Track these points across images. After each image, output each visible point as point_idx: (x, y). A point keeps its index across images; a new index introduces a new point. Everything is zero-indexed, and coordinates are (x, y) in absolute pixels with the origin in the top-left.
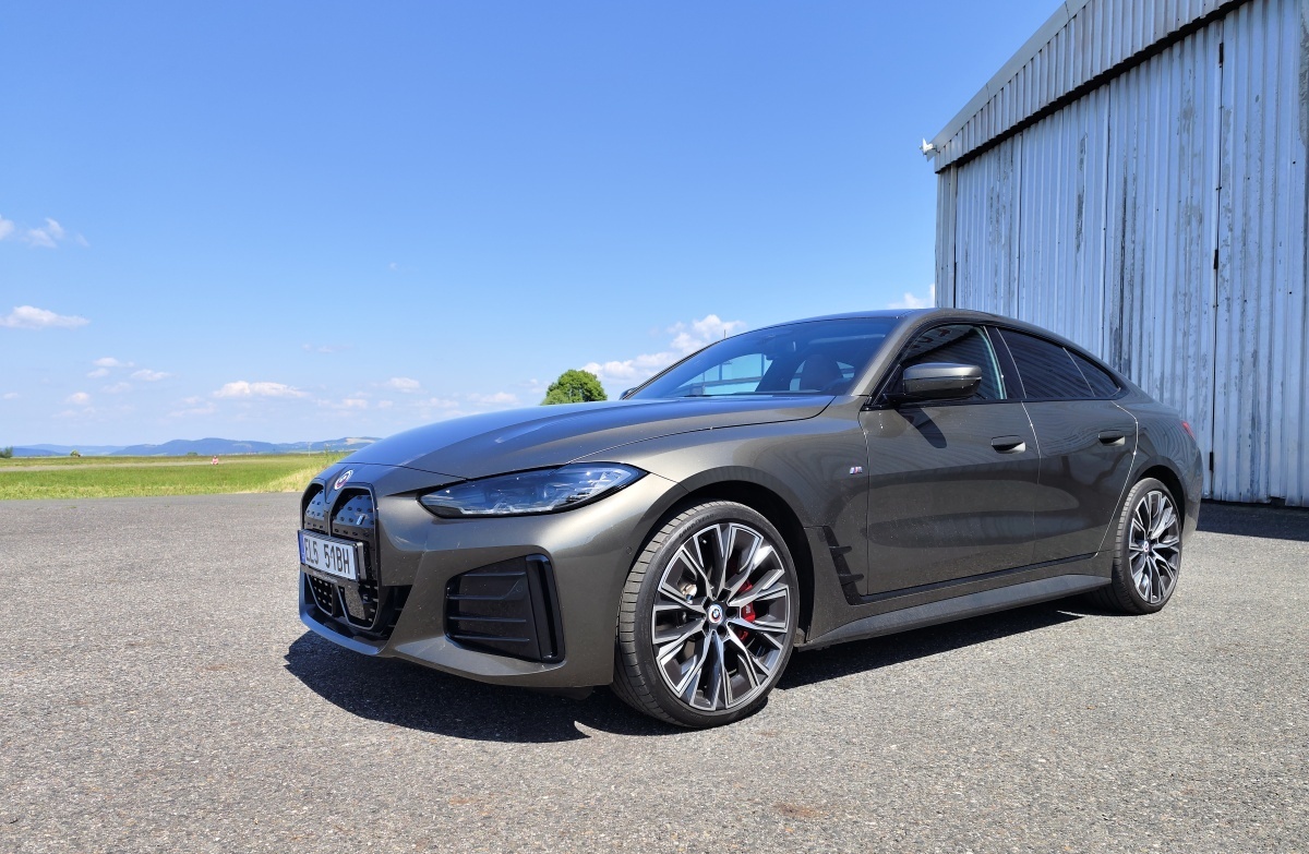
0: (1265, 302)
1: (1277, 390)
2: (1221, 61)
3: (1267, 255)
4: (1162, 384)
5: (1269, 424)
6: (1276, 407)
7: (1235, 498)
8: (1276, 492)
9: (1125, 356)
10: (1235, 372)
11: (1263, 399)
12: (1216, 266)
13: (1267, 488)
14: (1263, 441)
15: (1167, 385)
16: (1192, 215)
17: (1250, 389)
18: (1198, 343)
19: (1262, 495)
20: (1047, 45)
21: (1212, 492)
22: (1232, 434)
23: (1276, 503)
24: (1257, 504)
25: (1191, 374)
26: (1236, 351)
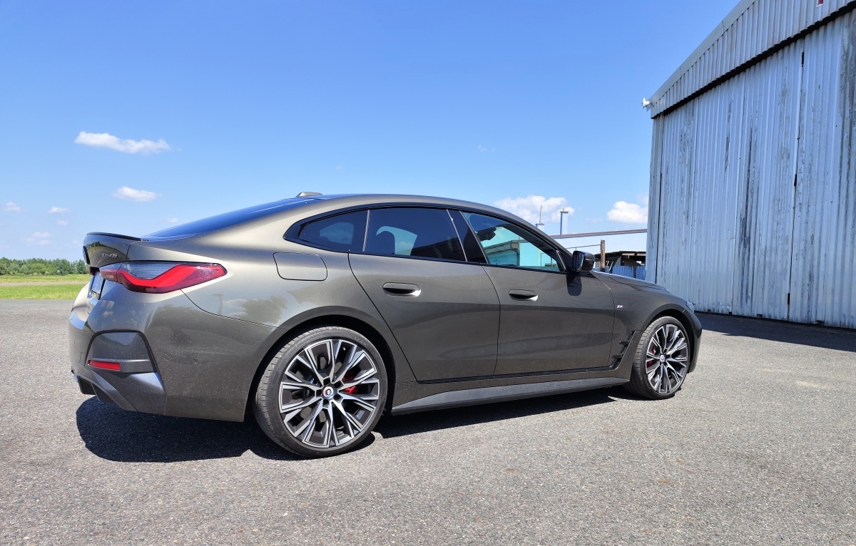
0: (819, 206)
1: (823, 258)
2: (803, 63)
3: (821, 179)
4: (765, 253)
5: (818, 278)
6: (822, 268)
7: (800, 321)
8: (820, 318)
9: (747, 235)
10: (802, 247)
11: (816, 263)
12: (795, 185)
13: (816, 315)
14: (815, 287)
15: (768, 253)
16: (784, 154)
17: (809, 257)
18: (784, 229)
19: (813, 319)
20: (711, 46)
21: (788, 317)
22: (800, 284)
23: (820, 324)
24: (810, 325)
25: (780, 248)
26: (803, 235)
